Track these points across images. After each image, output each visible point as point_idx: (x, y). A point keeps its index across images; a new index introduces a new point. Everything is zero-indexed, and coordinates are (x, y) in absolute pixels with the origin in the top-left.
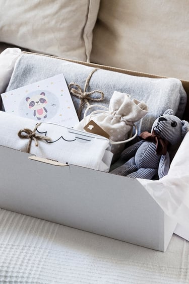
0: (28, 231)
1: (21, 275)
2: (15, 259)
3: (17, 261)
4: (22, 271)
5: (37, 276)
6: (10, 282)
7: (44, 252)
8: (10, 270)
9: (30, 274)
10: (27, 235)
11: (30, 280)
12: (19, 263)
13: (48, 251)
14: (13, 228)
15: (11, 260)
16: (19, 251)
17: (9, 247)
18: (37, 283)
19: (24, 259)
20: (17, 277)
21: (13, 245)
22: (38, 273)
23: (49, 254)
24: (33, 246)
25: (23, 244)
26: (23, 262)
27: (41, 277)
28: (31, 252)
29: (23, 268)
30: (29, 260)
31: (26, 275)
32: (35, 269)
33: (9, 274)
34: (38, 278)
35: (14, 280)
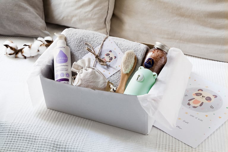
0: (77, 125)
1: (73, 147)
2: (70, 139)
3: (71, 140)
4: (74, 145)
5: (82, 148)
6: (67, 151)
7: (85, 135)
8: (67, 144)
9: (78, 147)
10: (76, 127)
11: (78, 150)
12: (72, 141)
13: (87, 135)
14: (69, 122)
15: (68, 140)
16: (72, 135)
17: (67, 133)
18: (81, 151)
19: (75, 139)
20: (71, 148)
21: (69, 132)
22: (82, 146)
23: (88, 137)
24: (79, 132)
25: (74, 131)
26: (74, 140)
27: (84, 148)
28: (78, 135)
29: (74, 143)
30: (77, 139)
31: (76, 147)
32: (80, 144)
33: (67, 147)
34: (82, 149)
35: (69, 150)
